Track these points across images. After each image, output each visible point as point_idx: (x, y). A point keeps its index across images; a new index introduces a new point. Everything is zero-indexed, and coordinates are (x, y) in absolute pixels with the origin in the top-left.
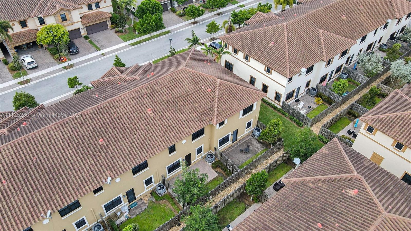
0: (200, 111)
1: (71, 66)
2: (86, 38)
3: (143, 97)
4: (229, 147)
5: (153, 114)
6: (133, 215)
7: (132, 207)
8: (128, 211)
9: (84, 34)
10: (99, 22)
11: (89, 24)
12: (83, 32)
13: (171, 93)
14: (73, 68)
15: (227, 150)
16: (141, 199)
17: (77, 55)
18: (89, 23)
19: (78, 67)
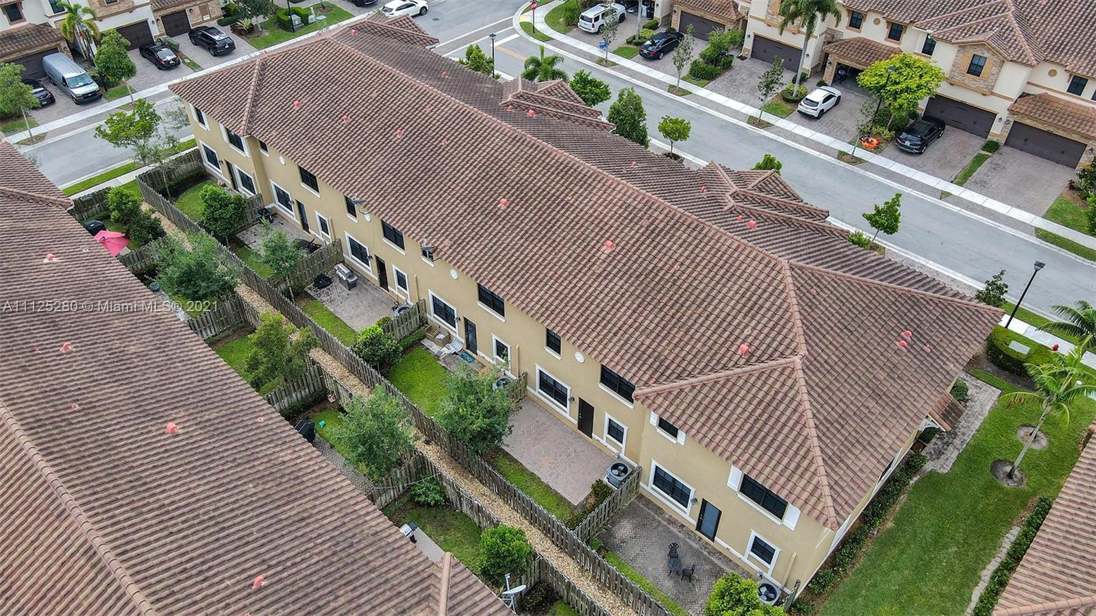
0: (665, 349)
1: (855, 161)
2: (992, 147)
3: (639, 221)
4: (683, 526)
5: (603, 257)
6: (445, 362)
7: (462, 356)
8: (453, 350)
9: (996, 135)
10: (1061, 133)
11: (1028, 122)
12: (998, 131)
13: (683, 268)
14: (850, 167)
15: (672, 521)
16: (483, 366)
17: (904, 156)
18: (1030, 117)
19: (861, 172)
